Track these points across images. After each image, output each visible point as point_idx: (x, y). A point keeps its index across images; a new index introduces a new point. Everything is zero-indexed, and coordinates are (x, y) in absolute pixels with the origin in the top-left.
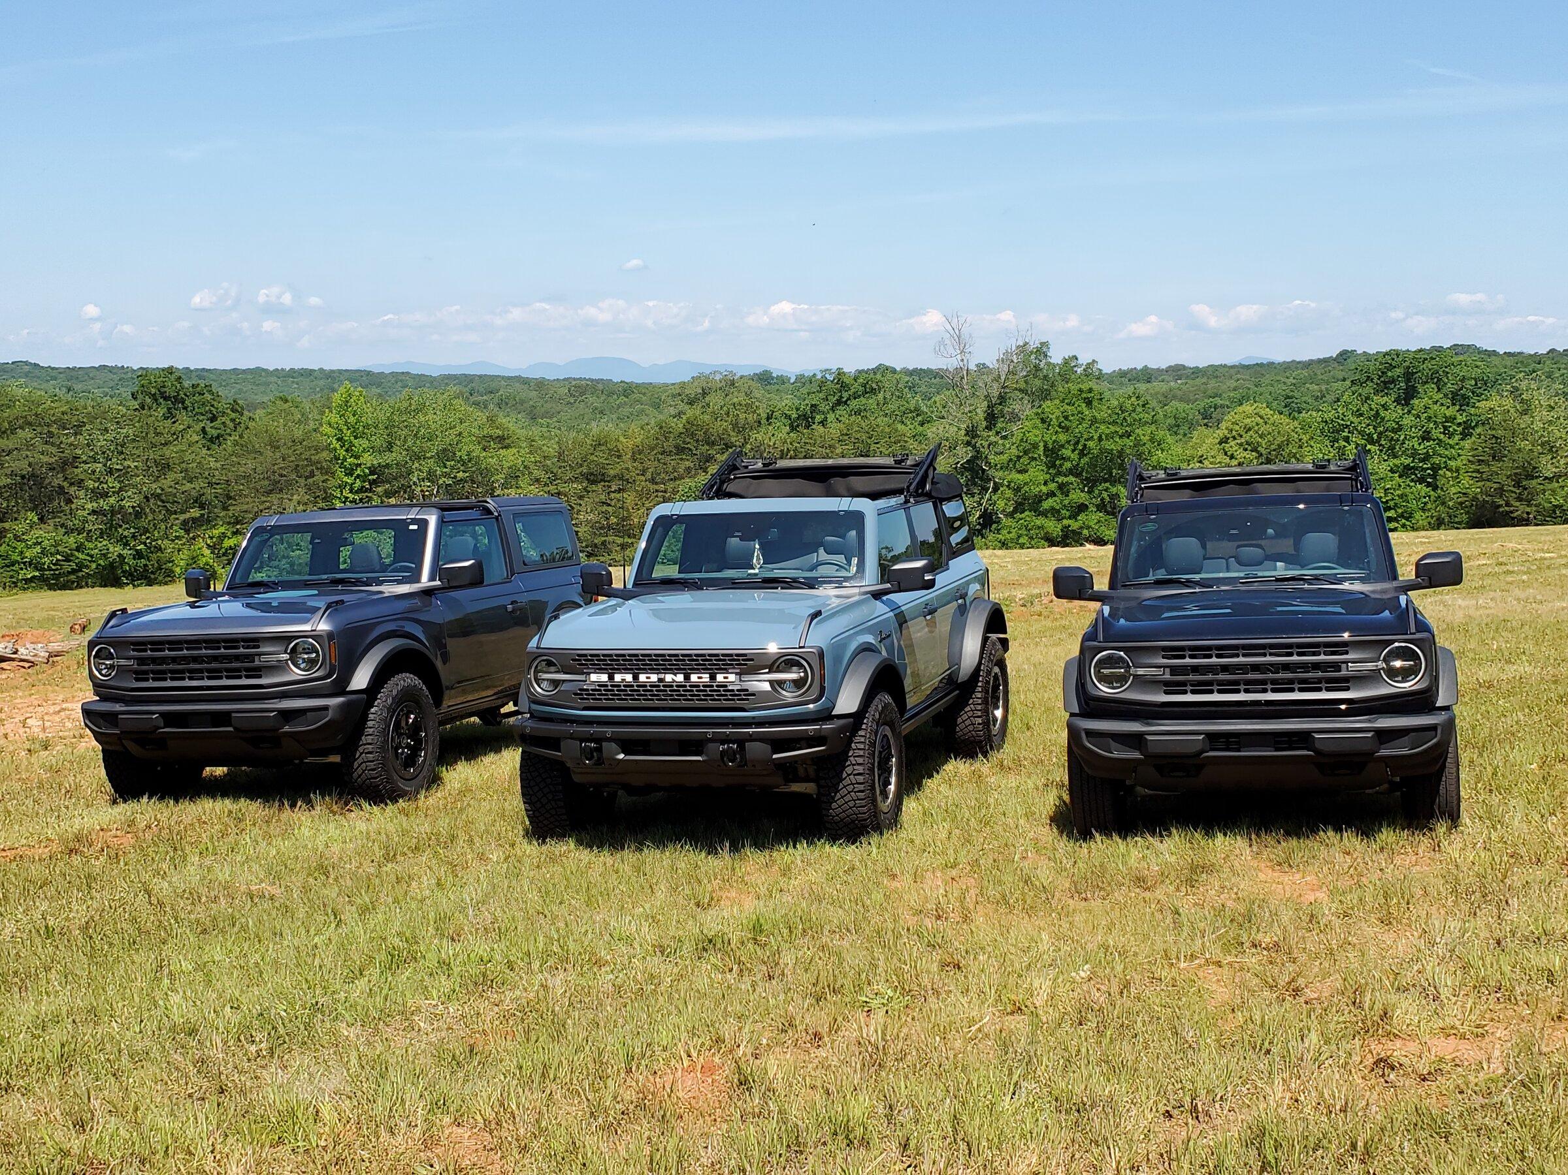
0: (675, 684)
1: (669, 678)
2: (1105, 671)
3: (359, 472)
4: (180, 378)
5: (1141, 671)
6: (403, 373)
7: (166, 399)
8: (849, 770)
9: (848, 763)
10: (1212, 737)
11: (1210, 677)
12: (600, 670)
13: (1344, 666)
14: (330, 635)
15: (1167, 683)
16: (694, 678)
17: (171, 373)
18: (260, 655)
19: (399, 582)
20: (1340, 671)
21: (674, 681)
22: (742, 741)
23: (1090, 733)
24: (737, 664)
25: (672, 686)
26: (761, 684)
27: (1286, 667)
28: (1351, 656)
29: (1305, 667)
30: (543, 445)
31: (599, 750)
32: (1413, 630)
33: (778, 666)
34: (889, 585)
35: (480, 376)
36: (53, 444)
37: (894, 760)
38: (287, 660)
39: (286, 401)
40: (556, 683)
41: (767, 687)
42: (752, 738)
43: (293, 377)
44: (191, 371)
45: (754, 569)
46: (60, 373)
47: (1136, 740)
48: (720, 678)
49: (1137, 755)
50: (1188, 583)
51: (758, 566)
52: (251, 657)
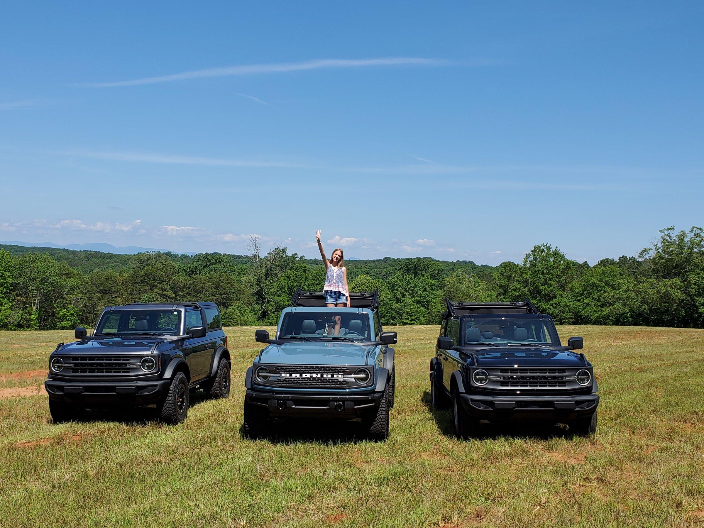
0: (317, 378)
1: (315, 376)
2: (478, 377)
3: (5, 285)
5: (492, 377)
8: (380, 413)
9: (380, 410)
10: (518, 402)
11: (517, 380)
12: (286, 372)
13: (564, 377)
14: (157, 356)
15: (502, 382)
16: (325, 376)
18: (129, 363)
19: (171, 335)
20: (563, 379)
21: (316, 377)
22: (344, 401)
23: (472, 400)
24: (342, 371)
25: (316, 379)
26: (351, 379)
27: (544, 377)
28: (567, 374)
29: (551, 377)
30: (85, 278)
31: (285, 404)
32: (587, 365)
33: (358, 372)
34: (381, 342)
38: (140, 366)
41: (353, 380)
42: (347, 400)
47: (490, 403)
48: (335, 376)
49: (490, 409)
50: (490, 345)
51: (327, 333)
52: (125, 364)
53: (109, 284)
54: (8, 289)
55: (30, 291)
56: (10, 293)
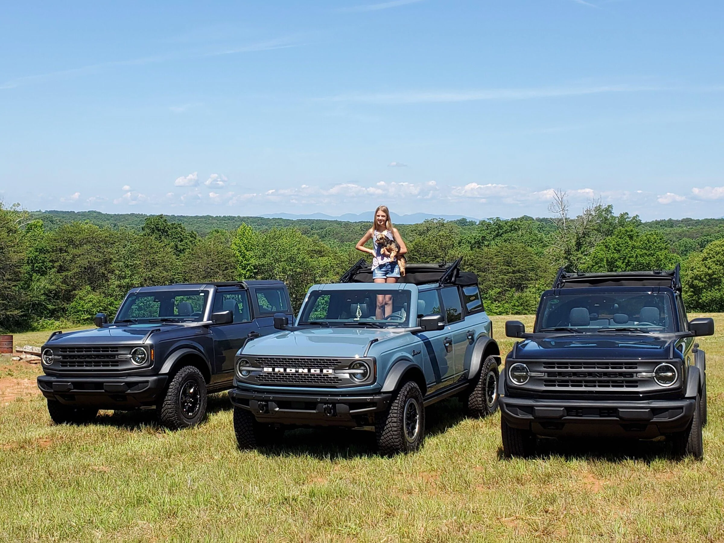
0: (303, 374)
1: (301, 370)
2: (516, 374)
3: (248, 268)
4: (166, 220)
5: (533, 374)
6: (279, 219)
7: (159, 230)
8: (389, 420)
9: (389, 416)
10: (567, 408)
11: (567, 378)
12: (269, 366)
13: (635, 374)
14: (151, 346)
15: (546, 381)
16: (312, 371)
17: (161, 218)
18: (118, 355)
19: (193, 321)
20: (633, 377)
21: (303, 372)
22: (334, 403)
23: (508, 405)
24: (333, 365)
25: (302, 375)
26: (345, 375)
27: (605, 374)
28: (639, 370)
29: (615, 374)
31: (267, 406)
32: (671, 357)
33: (354, 366)
34: (420, 328)
35: (317, 220)
37: (418, 416)
38: (131, 358)
39: (218, 232)
40: (249, 372)
41: (347, 376)
42: (340, 402)
43: (225, 220)
44: (175, 217)
45: (357, 318)
46: (112, 217)
47: (530, 409)
48: (325, 371)
49: (531, 417)
50: (571, 331)
51: (359, 317)
52: (114, 356)
54: (251, 273)
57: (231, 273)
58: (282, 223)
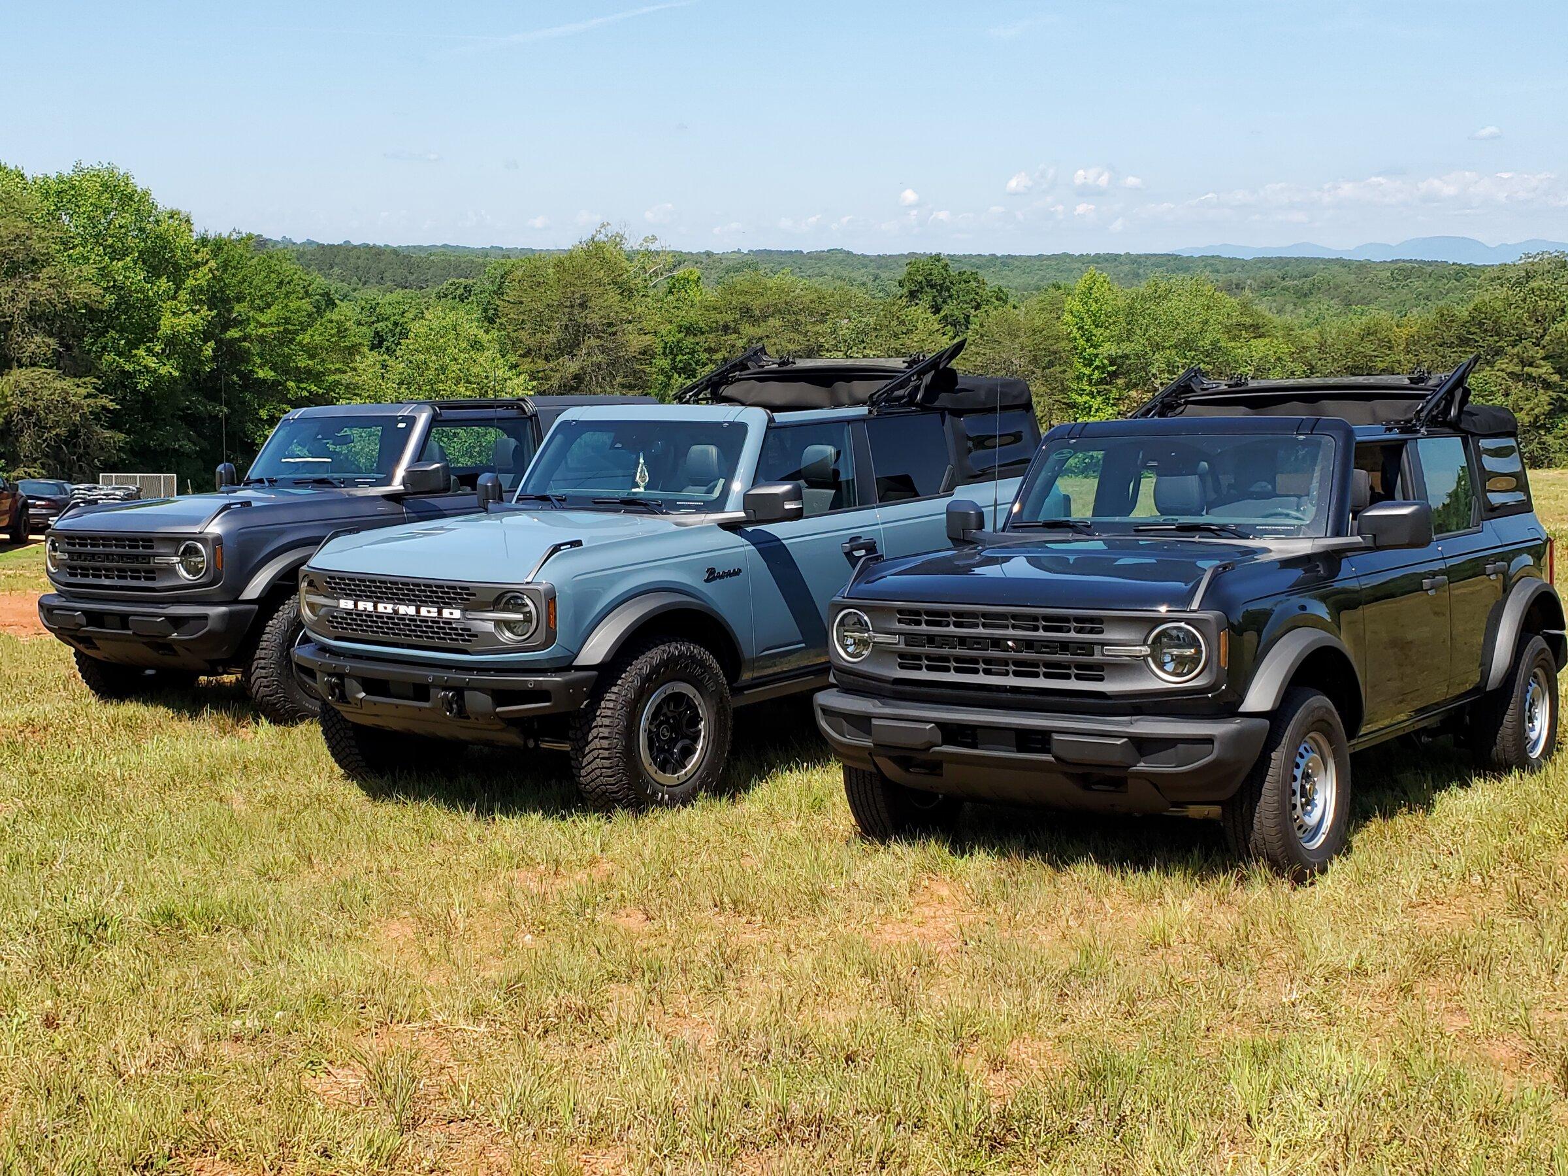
2: (848, 634)
3: (1097, 363)
4: (947, 265)
5: (879, 638)
6: (1213, 257)
7: (932, 287)
8: (595, 732)
9: (595, 723)
10: (944, 727)
12: (347, 596)
13: (1097, 649)
14: (218, 540)
15: (902, 655)
16: (424, 611)
17: (938, 261)
18: (155, 556)
20: (1093, 654)
21: (406, 613)
22: (459, 689)
23: (825, 710)
24: (462, 599)
25: (405, 619)
26: (485, 623)
27: (1030, 644)
28: (1109, 636)
29: (1053, 646)
30: (1303, 335)
31: (341, 686)
32: (1195, 607)
34: (742, 514)
35: (1297, 259)
36: (800, 333)
38: (177, 563)
39: (1059, 288)
41: (490, 627)
42: (472, 686)
43: (1098, 263)
44: (997, 258)
46: (871, 261)
47: (864, 723)
48: (446, 613)
49: (868, 743)
50: (1078, 528)
51: (642, 484)
52: (147, 558)
53: (1368, 348)
54: (1103, 373)
55: (1154, 375)
56: (1110, 383)
57: (1060, 373)
58: (1221, 267)
